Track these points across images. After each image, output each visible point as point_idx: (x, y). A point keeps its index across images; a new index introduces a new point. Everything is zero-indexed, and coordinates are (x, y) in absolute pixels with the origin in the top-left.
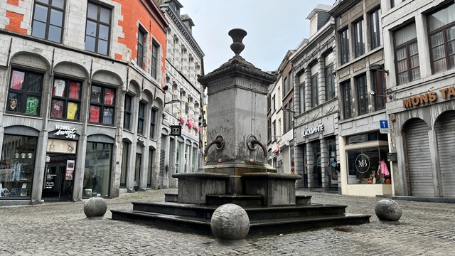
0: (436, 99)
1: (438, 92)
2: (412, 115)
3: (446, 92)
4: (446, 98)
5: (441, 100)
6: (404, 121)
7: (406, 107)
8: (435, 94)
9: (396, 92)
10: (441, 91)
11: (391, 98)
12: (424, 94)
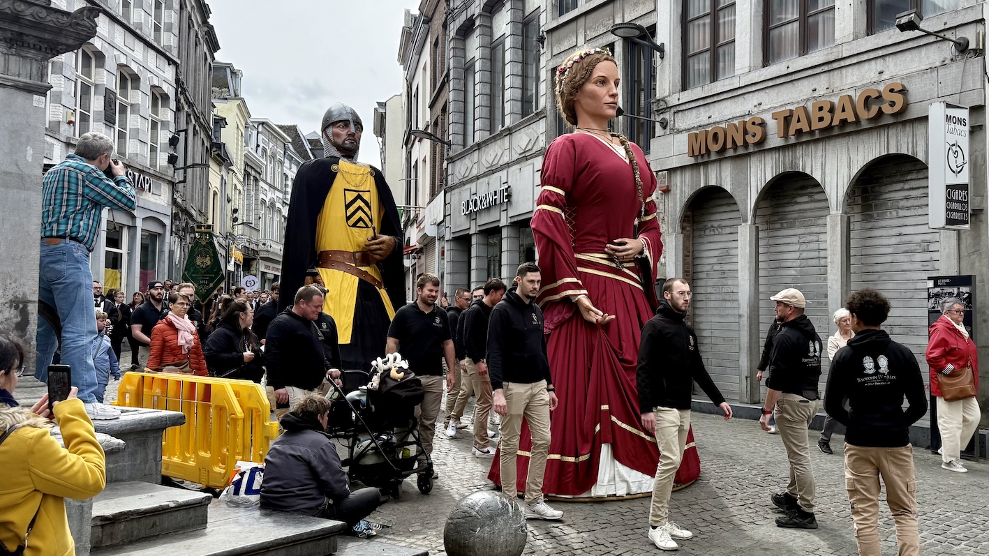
0: (763, 140)
1: (768, 118)
2: (706, 179)
3: (787, 120)
4: (786, 136)
5: (775, 141)
6: (688, 192)
7: (693, 155)
8: (763, 124)
9: (678, 109)
10: (775, 117)
11: (664, 125)
12: (736, 122)
